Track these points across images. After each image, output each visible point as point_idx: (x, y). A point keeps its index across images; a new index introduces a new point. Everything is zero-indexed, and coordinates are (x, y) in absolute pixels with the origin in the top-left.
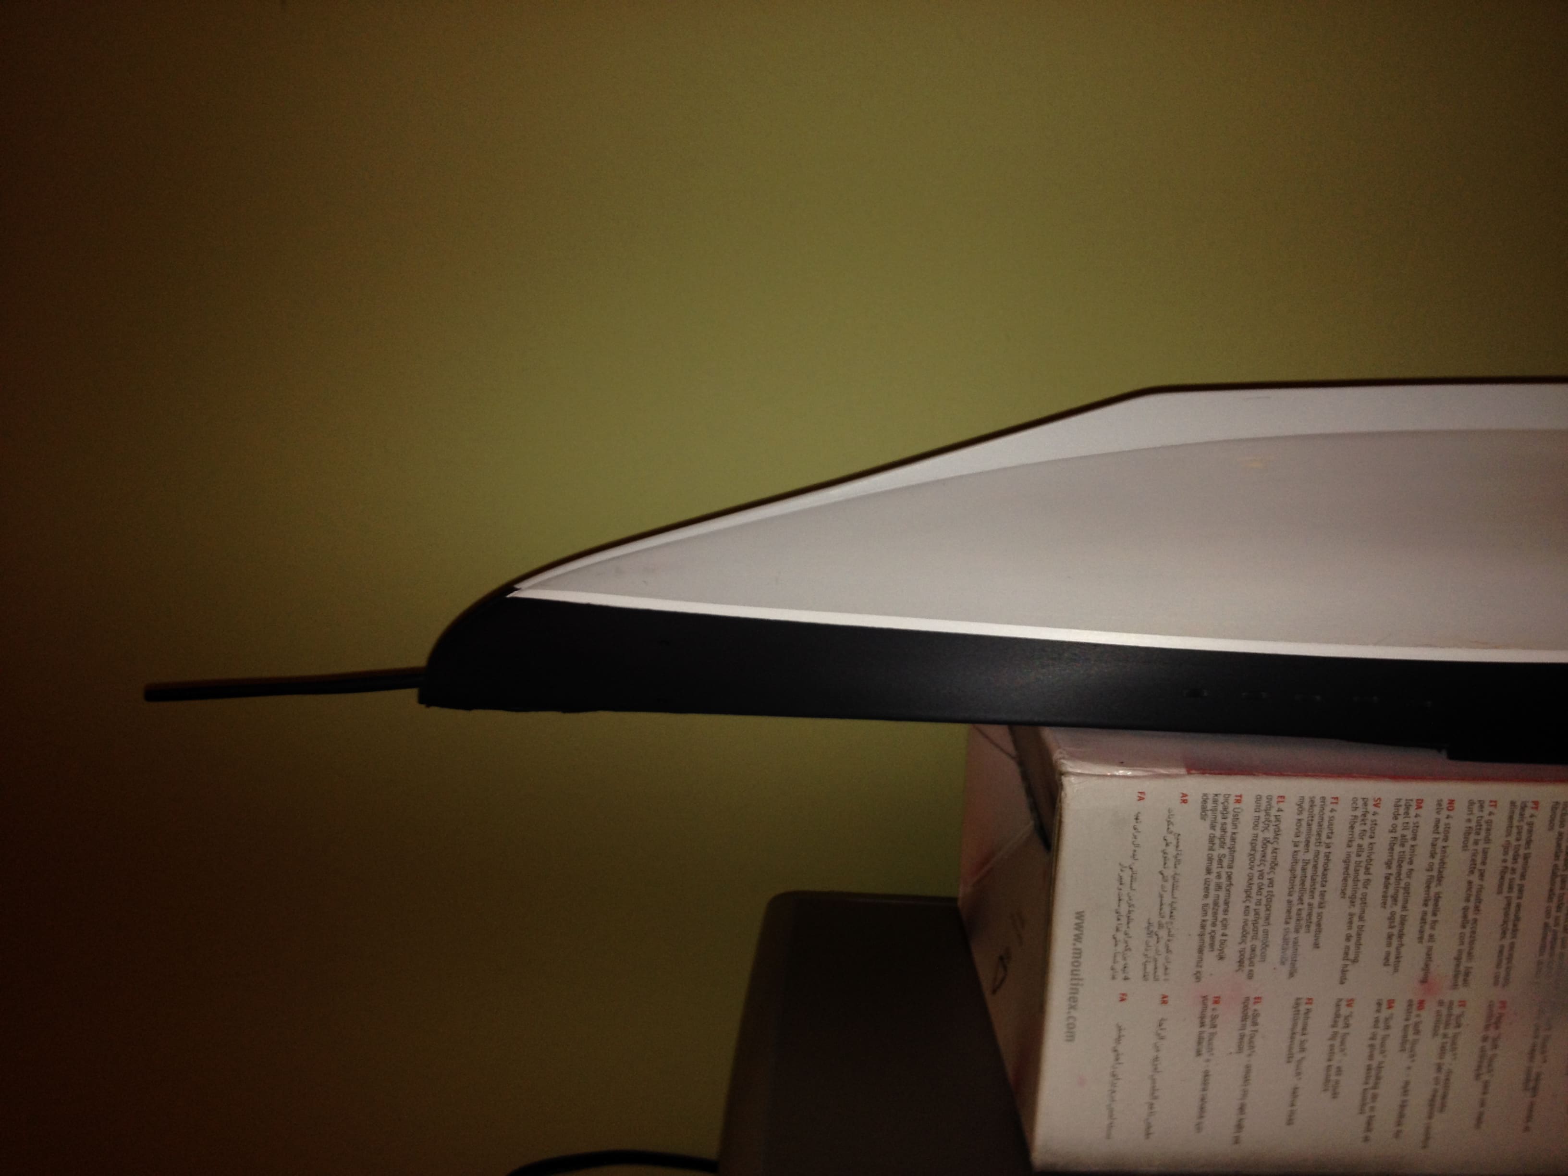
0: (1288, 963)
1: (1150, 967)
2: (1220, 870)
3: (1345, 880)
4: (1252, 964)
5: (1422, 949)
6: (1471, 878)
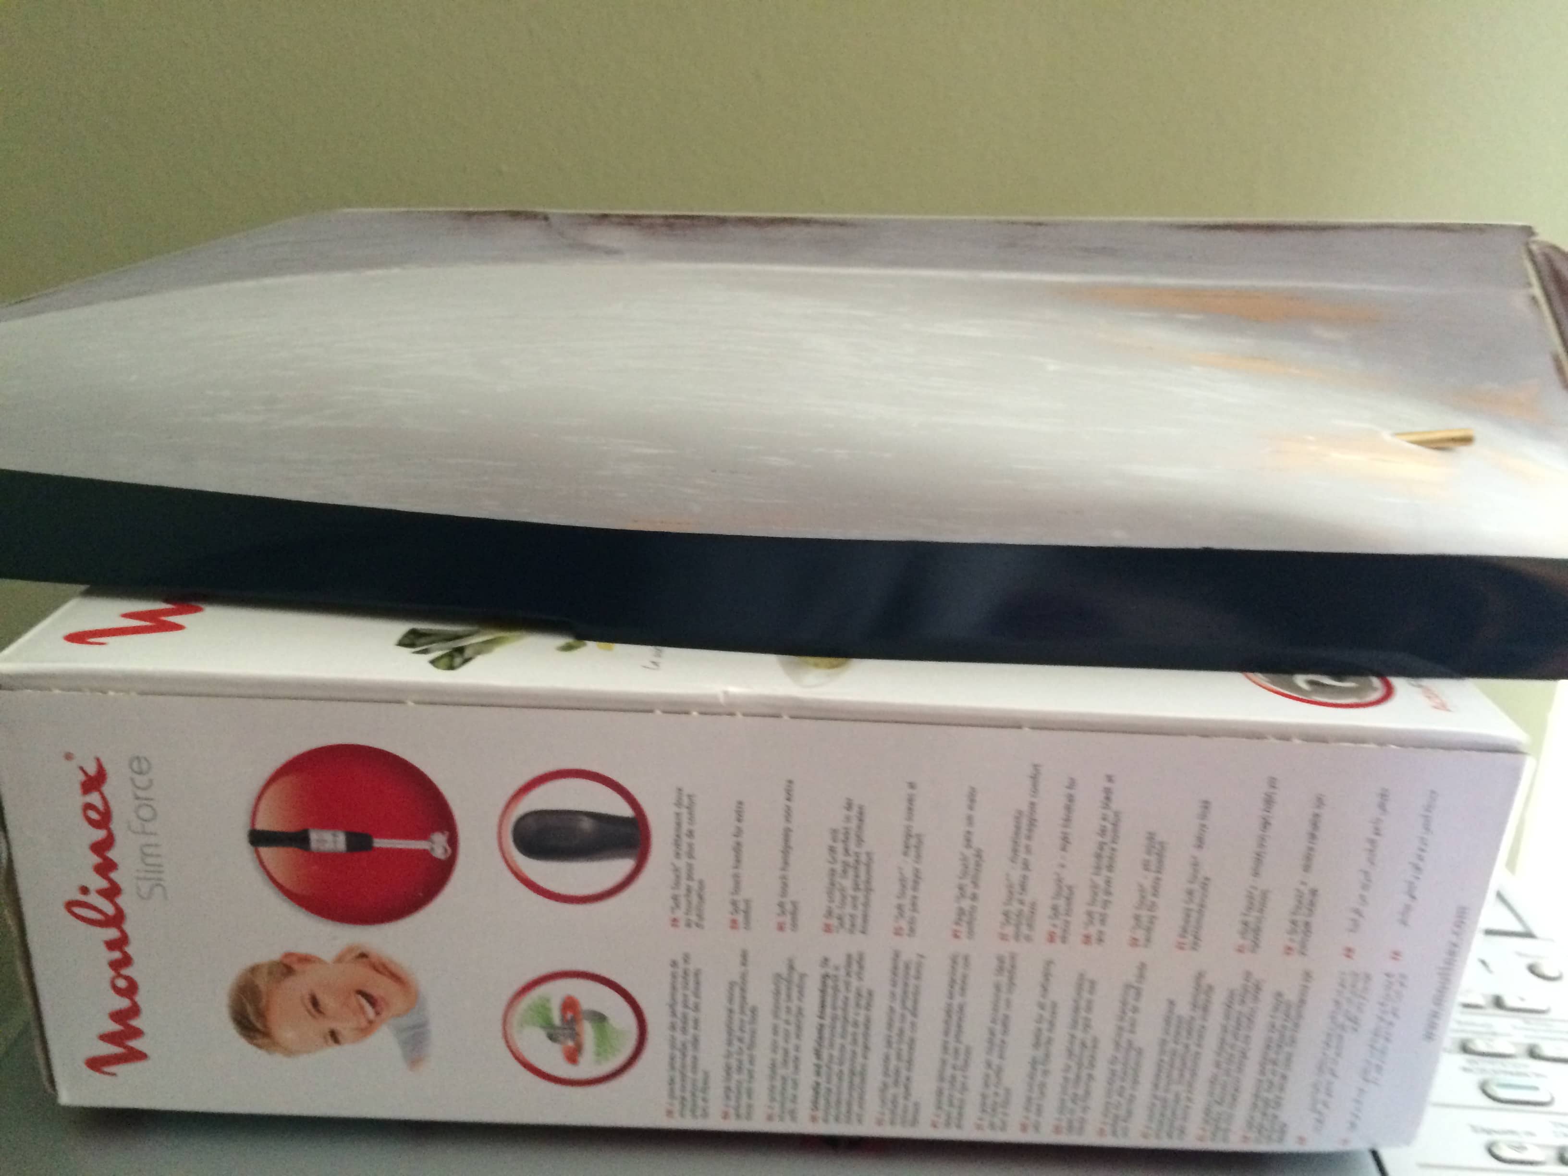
0: (1204, 986)
1: (1360, 985)
2: (1272, 1078)
3: (1137, 1065)
4: (1245, 988)
5: (1053, 995)
6: (999, 1062)
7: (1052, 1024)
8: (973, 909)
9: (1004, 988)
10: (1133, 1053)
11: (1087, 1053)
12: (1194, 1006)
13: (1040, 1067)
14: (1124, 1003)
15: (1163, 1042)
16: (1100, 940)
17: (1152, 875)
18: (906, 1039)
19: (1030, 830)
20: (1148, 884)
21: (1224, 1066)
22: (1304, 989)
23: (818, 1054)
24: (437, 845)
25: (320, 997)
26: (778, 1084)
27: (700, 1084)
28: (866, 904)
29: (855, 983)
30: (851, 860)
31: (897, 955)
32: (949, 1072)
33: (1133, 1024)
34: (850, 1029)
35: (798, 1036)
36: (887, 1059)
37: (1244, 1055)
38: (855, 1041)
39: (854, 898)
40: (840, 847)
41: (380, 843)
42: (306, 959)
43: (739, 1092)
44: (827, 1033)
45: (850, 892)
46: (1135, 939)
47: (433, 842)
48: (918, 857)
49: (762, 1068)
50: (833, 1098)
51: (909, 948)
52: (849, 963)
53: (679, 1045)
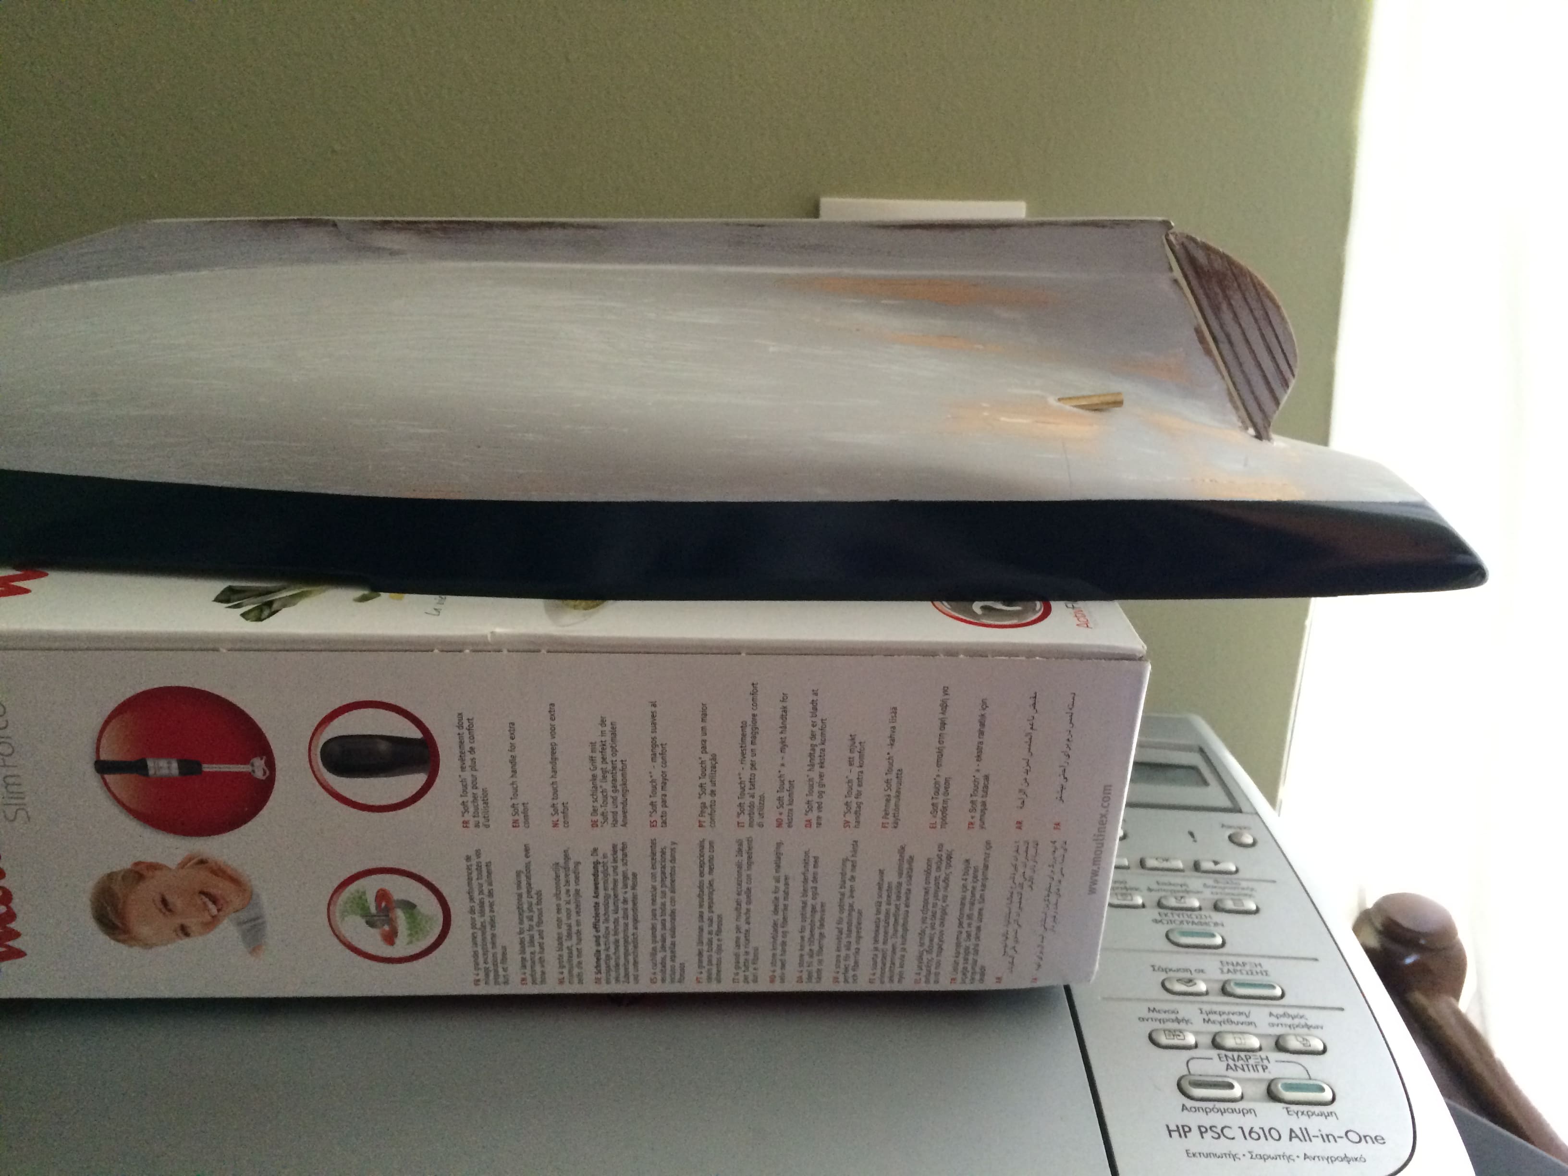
0: (906, 857)
1: (1032, 851)
2: (969, 929)
3: (859, 923)
4: (940, 857)
5: (785, 870)
6: (747, 927)
7: (786, 893)
8: (713, 804)
9: (745, 866)
10: (855, 915)
11: (818, 916)
12: (900, 875)
13: (780, 930)
14: (843, 874)
15: (879, 904)
16: (819, 824)
17: (856, 770)
18: (668, 912)
19: (754, 737)
20: (854, 777)
21: (929, 921)
22: (987, 856)
23: (596, 927)
24: (258, 768)
25: (168, 898)
26: (565, 953)
27: (499, 957)
28: (625, 803)
29: (621, 869)
30: (609, 767)
31: (653, 843)
32: (706, 936)
33: (852, 890)
34: (621, 905)
35: (578, 913)
36: (654, 928)
37: (944, 912)
38: (626, 916)
39: (615, 799)
40: (598, 756)
41: (207, 768)
42: (154, 867)
43: (533, 962)
44: (602, 911)
45: (610, 793)
46: (848, 822)
47: (253, 765)
48: (664, 762)
49: (550, 942)
50: (612, 963)
51: (664, 838)
52: (615, 852)
53: (479, 925)
